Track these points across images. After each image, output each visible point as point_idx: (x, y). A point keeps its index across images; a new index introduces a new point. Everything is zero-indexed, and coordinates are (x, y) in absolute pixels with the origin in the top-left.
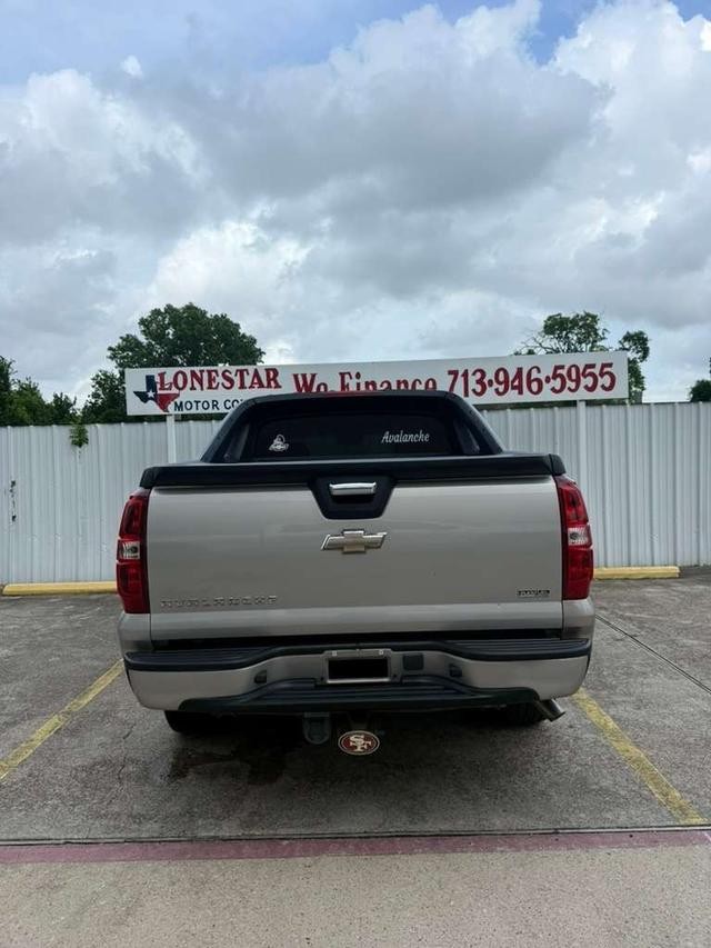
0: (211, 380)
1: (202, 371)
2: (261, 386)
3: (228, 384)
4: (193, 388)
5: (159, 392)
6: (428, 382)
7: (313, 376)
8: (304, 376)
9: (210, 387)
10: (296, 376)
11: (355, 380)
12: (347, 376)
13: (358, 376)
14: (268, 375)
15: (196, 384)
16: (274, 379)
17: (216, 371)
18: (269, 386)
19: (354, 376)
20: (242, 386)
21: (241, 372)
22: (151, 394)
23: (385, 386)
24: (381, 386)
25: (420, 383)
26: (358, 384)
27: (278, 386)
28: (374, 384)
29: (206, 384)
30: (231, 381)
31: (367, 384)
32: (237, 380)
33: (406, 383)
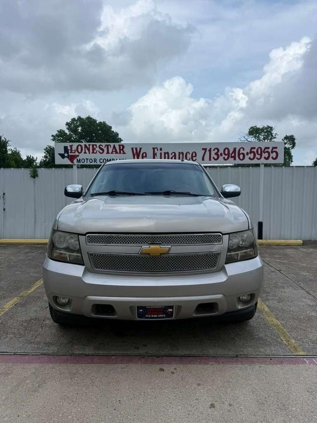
0: (93, 149)
1: (89, 145)
2: (117, 153)
3: (101, 151)
4: (85, 153)
5: (70, 154)
6: (192, 154)
7: (140, 149)
8: (136, 149)
9: (93, 152)
10: (132, 149)
11: (159, 151)
12: (156, 149)
13: (161, 149)
14: (120, 148)
15: (87, 151)
16: (123, 150)
17: (96, 145)
18: (120, 153)
19: (159, 149)
20: (108, 153)
21: (108, 146)
22: (66, 155)
23: (173, 154)
24: (172, 154)
25: (189, 154)
26: (161, 153)
27: (124, 153)
28: (168, 153)
29: (91, 151)
30: (103, 150)
31: (165, 153)
32: (105, 150)
33: (183, 153)
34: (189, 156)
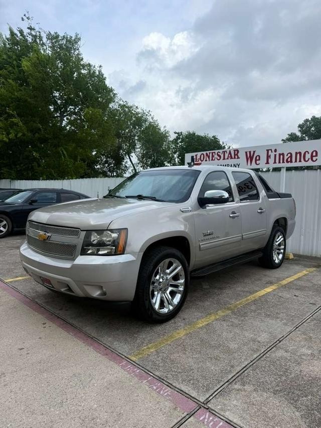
0: (213, 156)
1: (210, 153)
2: (232, 158)
3: (219, 158)
4: (206, 160)
5: (195, 162)
6: (312, 153)
7: (254, 152)
8: (250, 152)
9: (212, 160)
10: (246, 153)
11: (274, 153)
12: (270, 151)
13: (276, 151)
14: (235, 153)
15: (207, 159)
16: (237, 155)
17: (215, 153)
18: (235, 158)
19: (273, 150)
20: (224, 159)
21: (224, 152)
22: (192, 163)
23: (289, 155)
24: (287, 155)
25: (308, 153)
26: (275, 155)
27: (238, 158)
28: (283, 154)
29: (211, 159)
30: (220, 157)
31: (280, 155)
32: (222, 156)
33: (300, 153)
34: (308, 156)
